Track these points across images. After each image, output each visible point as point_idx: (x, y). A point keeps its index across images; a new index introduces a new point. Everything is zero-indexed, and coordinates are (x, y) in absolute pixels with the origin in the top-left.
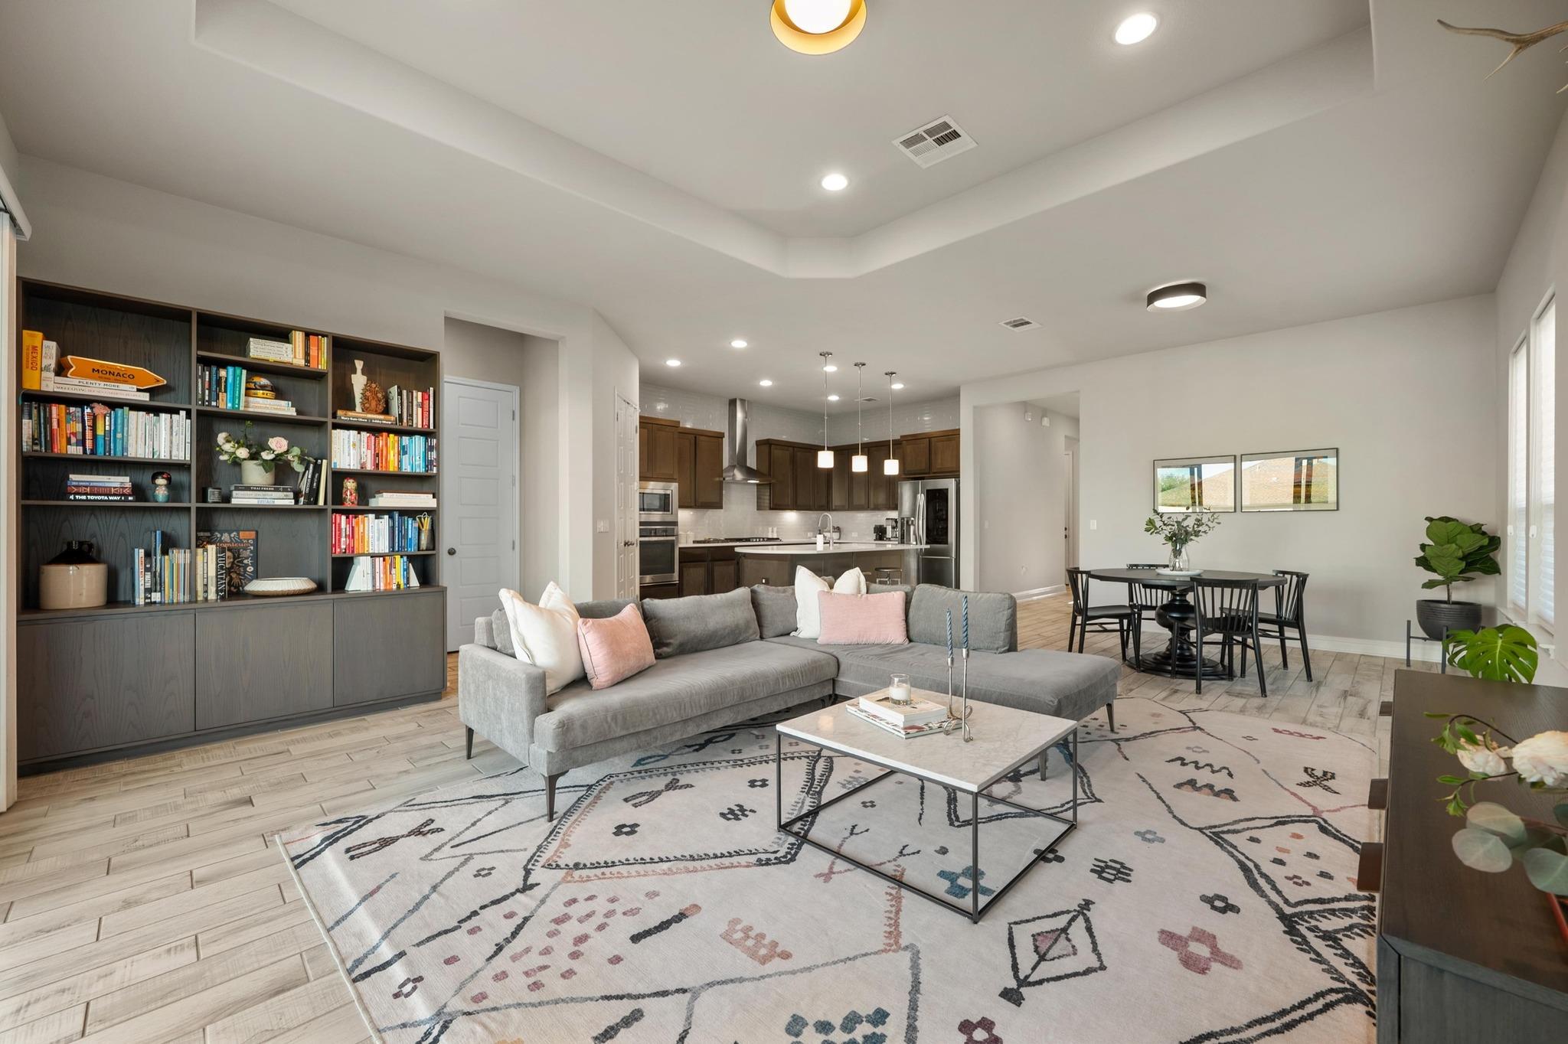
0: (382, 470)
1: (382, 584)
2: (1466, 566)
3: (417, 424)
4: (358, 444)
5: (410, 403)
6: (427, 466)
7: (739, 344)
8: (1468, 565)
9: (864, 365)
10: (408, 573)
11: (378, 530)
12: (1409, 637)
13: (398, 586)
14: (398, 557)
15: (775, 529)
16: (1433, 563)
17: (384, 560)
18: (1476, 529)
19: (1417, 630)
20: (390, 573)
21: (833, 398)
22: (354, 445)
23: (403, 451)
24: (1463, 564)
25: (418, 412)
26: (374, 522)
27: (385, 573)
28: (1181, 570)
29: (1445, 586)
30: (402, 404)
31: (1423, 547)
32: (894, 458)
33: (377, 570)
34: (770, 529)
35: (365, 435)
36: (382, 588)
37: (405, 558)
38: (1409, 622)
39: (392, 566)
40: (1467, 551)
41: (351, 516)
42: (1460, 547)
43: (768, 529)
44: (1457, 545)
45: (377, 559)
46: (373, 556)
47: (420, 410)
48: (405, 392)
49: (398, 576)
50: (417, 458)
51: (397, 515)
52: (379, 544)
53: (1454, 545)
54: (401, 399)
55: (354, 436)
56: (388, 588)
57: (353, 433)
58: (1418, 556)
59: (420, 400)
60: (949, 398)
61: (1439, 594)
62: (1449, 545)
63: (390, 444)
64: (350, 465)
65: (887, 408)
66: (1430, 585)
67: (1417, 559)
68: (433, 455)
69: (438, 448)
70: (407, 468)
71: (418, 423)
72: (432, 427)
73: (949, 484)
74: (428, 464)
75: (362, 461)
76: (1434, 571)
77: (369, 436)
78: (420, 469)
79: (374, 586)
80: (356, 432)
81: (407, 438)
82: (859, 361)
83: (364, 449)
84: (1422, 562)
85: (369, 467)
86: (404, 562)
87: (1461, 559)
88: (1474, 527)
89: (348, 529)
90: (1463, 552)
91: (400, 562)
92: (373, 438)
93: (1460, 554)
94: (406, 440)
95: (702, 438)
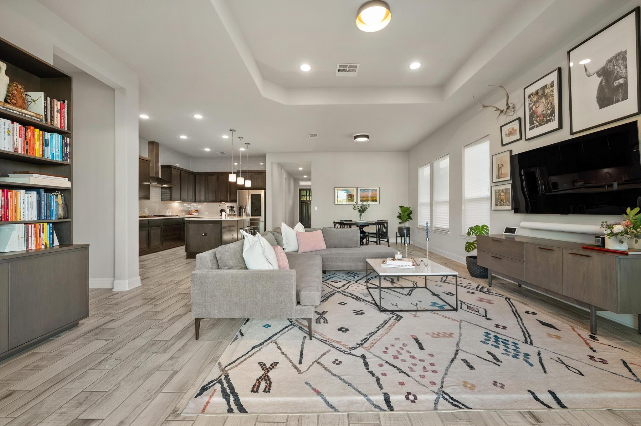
0: (30, 155)
1: (34, 246)
3: (57, 125)
4: (12, 131)
5: (52, 108)
6: (63, 157)
7: (198, 117)
8: (406, 218)
9: (243, 138)
10: (53, 236)
11: (28, 202)
12: (397, 236)
13: (46, 245)
14: (46, 224)
16: (401, 217)
17: (35, 226)
19: (398, 235)
20: (40, 237)
21: (207, 150)
22: (9, 131)
23: (46, 143)
25: (57, 116)
26: (24, 196)
27: (36, 237)
28: (362, 221)
29: (403, 223)
30: (47, 107)
31: (400, 213)
32: (249, 180)
33: (30, 235)
35: (17, 125)
36: (34, 248)
37: (51, 225)
38: (397, 233)
39: (41, 231)
40: (406, 214)
41: (5, 190)
45: (30, 226)
46: (27, 223)
47: (59, 115)
48: (49, 99)
49: (46, 239)
50: (57, 150)
51: (43, 191)
52: (28, 215)
54: (47, 103)
55: (9, 124)
56: (38, 248)
57: (8, 122)
59: (59, 108)
60: (263, 157)
61: (402, 225)
63: (36, 136)
64: (5, 148)
65: (231, 157)
66: (400, 223)
67: (398, 216)
68: (68, 150)
69: (71, 145)
70: (48, 156)
71: (57, 123)
72: (66, 129)
73: (262, 192)
74: (64, 156)
75: (15, 146)
77: (21, 127)
78: (58, 159)
79: (27, 246)
80: (10, 122)
81: (49, 134)
82: (241, 136)
83: (17, 137)
85: (21, 151)
86: (50, 228)
89: (3, 201)
91: (47, 227)
92: (23, 129)
94: (48, 135)
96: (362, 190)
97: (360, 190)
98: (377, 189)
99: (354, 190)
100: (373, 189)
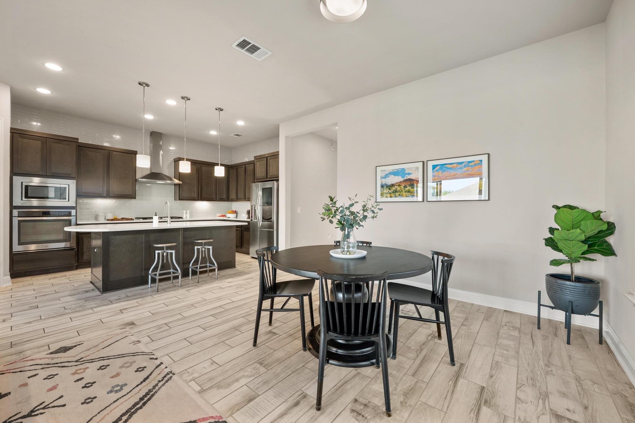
2: (588, 247)
8: (589, 246)
12: (540, 305)
15: (188, 212)
16: (560, 245)
18: (596, 215)
19: (546, 300)
21: (213, 133)
24: (586, 247)
29: (569, 264)
31: (552, 230)
34: (185, 212)
38: (539, 292)
40: (588, 235)
42: (584, 232)
43: (183, 212)
44: (580, 229)
53: (578, 230)
58: (546, 237)
61: (563, 270)
62: (574, 230)
66: (555, 263)
67: (546, 240)
73: (273, 184)
76: (560, 251)
84: (551, 243)
87: (584, 242)
88: (595, 214)
90: (585, 236)
93: (583, 238)
95: (114, 153)
96: (438, 168)
97: (434, 167)
98: (481, 161)
99: (418, 168)
100: (469, 162)
